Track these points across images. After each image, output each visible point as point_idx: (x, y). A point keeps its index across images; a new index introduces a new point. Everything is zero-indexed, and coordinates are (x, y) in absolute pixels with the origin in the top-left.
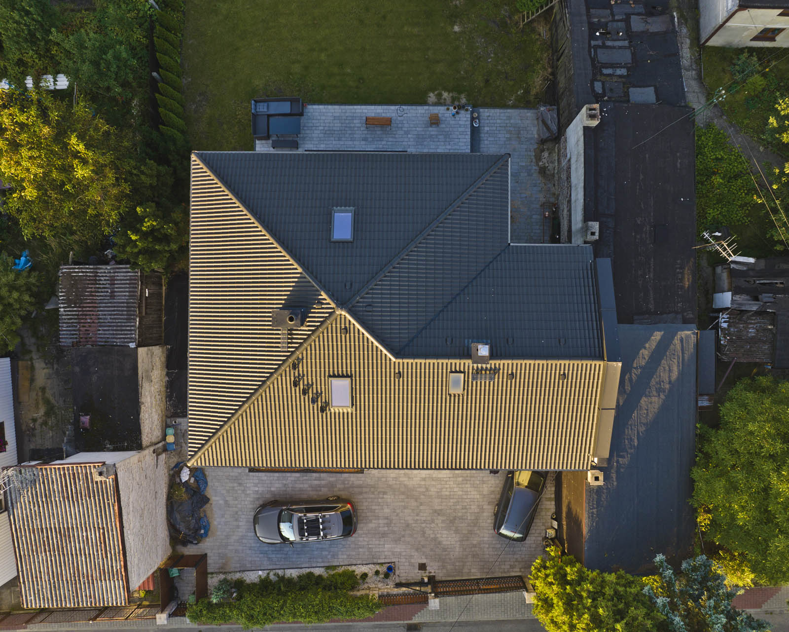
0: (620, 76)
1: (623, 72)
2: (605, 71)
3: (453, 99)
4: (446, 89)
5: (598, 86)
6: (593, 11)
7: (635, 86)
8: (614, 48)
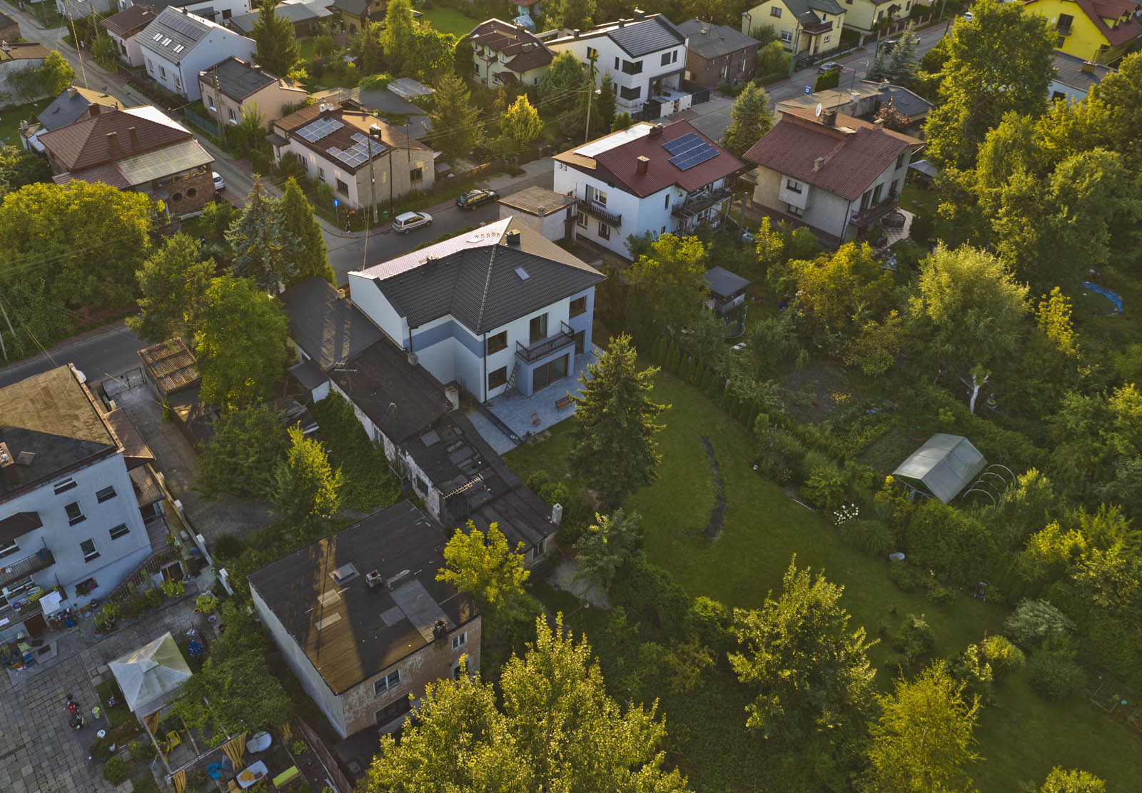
0: (450, 445)
1: (450, 449)
2: (460, 443)
3: (536, 440)
4: (544, 442)
5: (458, 431)
6: (492, 473)
7: (438, 443)
8: (465, 460)
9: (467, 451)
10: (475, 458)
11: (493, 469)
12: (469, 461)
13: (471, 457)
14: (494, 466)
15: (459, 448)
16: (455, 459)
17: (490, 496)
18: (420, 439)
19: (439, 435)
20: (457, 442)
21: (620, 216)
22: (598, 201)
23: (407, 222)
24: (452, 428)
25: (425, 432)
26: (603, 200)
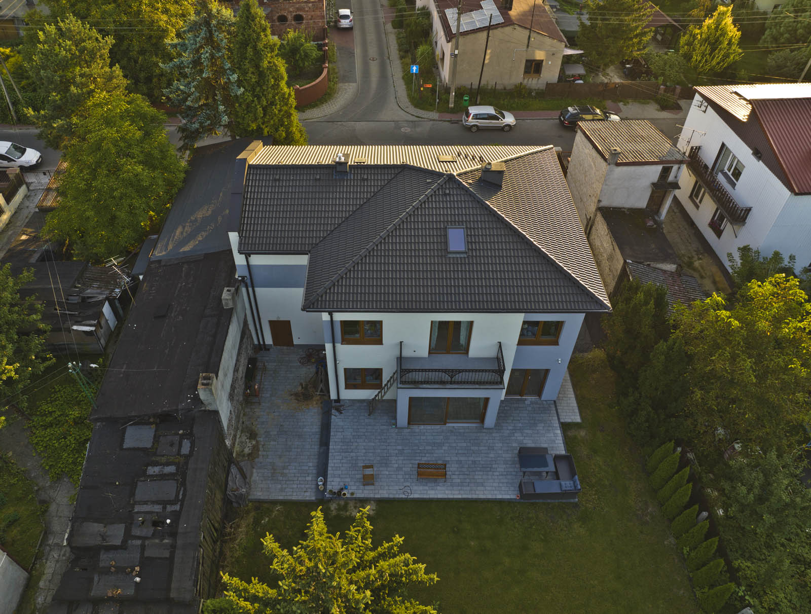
0: (157, 464)
1: (152, 470)
2: (171, 469)
3: (345, 507)
5: (186, 448)
6: (167, 554)
7: (144, 450)
8: (153, 503)
9: (169, 489)
10: (170, 508)
11: (173, 547)
12: (157, 508)
13: (164, 503)
14: (180, 542)
15: (162, 477)
16: (143, 490)
17: (131, 592)
18: (124, 432)
19: (156, 439)
20: (168, 464)
21: (748, 210)
22: (730, 174)
23: (476, 117)
24: (182, 437)
25: (141, 422)
26: (737, 174)
